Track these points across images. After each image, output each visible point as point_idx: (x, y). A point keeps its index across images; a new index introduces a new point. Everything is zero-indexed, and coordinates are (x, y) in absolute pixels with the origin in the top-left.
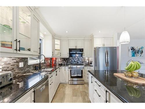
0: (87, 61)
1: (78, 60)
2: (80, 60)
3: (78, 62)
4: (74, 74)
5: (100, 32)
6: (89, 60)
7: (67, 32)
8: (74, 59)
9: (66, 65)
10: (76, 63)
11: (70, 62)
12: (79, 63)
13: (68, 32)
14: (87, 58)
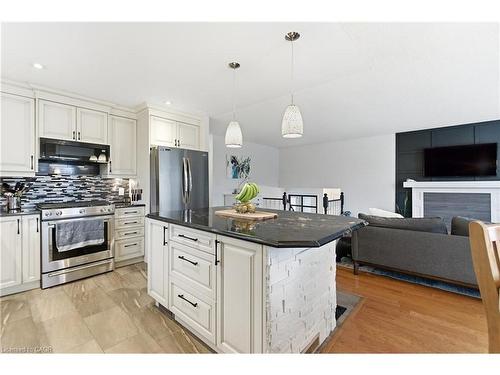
0: (122, 192)
1: (81, 189)
2: (92, 189)
3: (80, 197)
4: (71, 242)
5: (168, 103)
6: (126, 187)
7: (38, 66)
8: (63, 184)
9: (17, 209)
10: (70, 199)
11: (43, 197)
12: (86, 199)
13: (44, 67)
14: (118, 181)
